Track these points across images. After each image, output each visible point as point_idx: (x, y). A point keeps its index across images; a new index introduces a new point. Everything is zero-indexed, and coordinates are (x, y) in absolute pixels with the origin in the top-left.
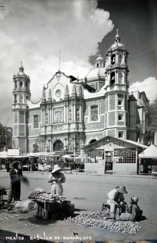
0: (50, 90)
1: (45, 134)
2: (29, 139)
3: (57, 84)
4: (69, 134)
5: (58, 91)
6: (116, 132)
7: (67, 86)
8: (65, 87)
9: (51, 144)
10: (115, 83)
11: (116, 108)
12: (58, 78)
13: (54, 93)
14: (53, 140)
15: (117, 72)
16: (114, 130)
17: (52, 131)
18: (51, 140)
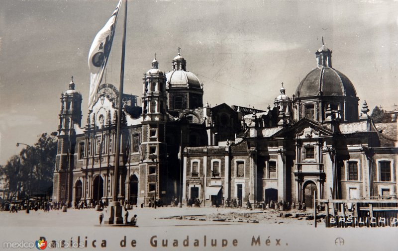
0: (94, 114)
1: (93, 167)
2: (74, 173)
3: (101, 108)
4: (108, 169)
5: (101, 116)
6: (146, 167)
7: (110, 111)
8: (108, 112)
9: (92, 180)
10: (147, 113)
11: (148, 140)
12: (102, 101)
13: (97, 118)
14: (94, 175)
15: (149, 101)
16: (145, 165)
17: (93, 164)
18: (92, 176)
